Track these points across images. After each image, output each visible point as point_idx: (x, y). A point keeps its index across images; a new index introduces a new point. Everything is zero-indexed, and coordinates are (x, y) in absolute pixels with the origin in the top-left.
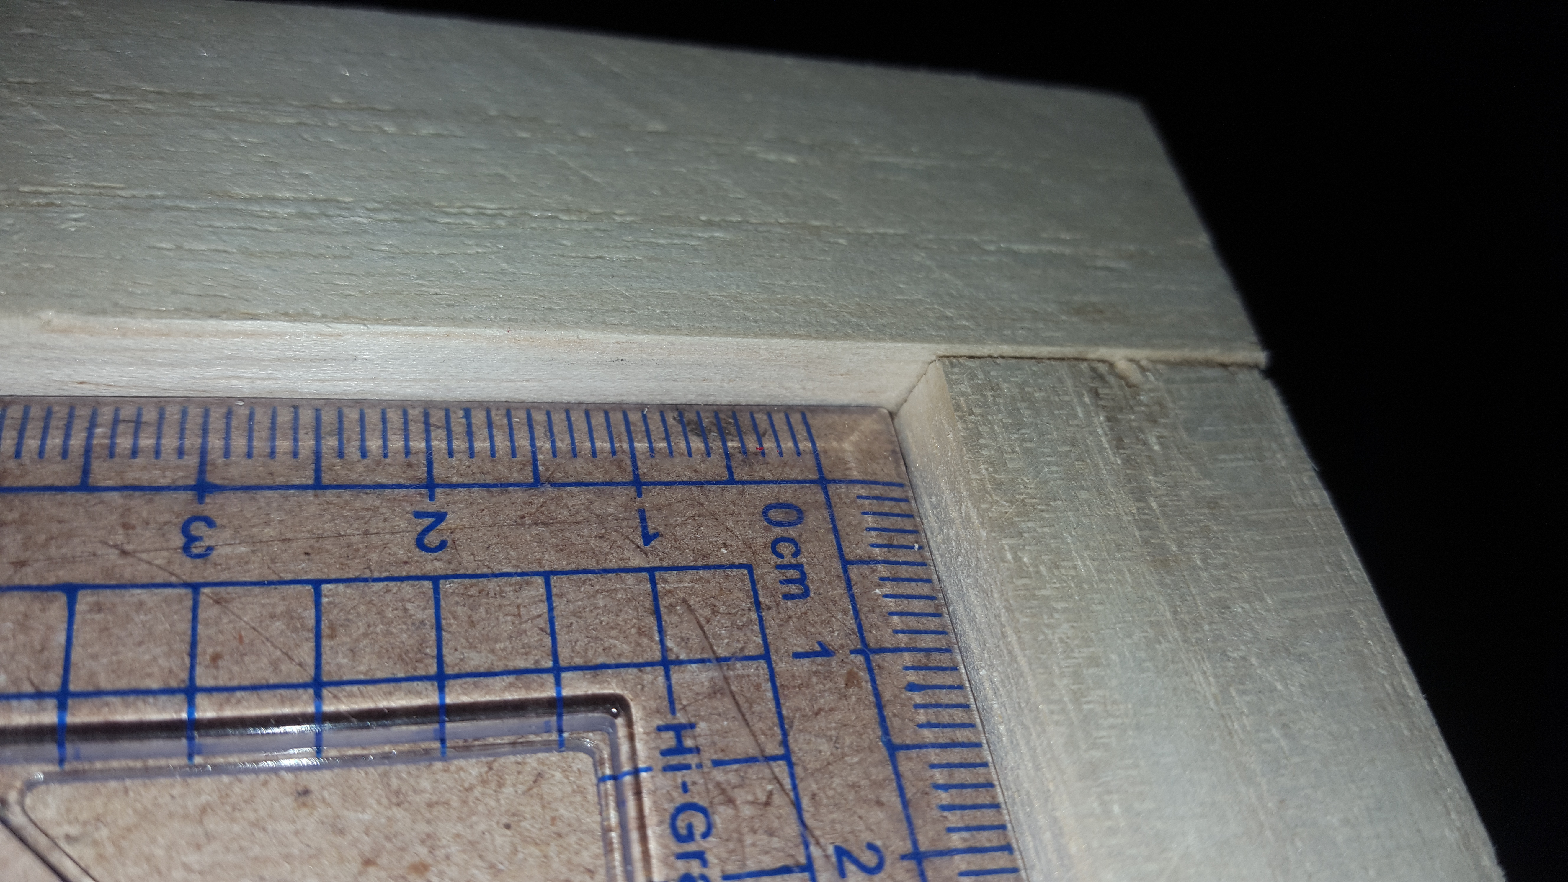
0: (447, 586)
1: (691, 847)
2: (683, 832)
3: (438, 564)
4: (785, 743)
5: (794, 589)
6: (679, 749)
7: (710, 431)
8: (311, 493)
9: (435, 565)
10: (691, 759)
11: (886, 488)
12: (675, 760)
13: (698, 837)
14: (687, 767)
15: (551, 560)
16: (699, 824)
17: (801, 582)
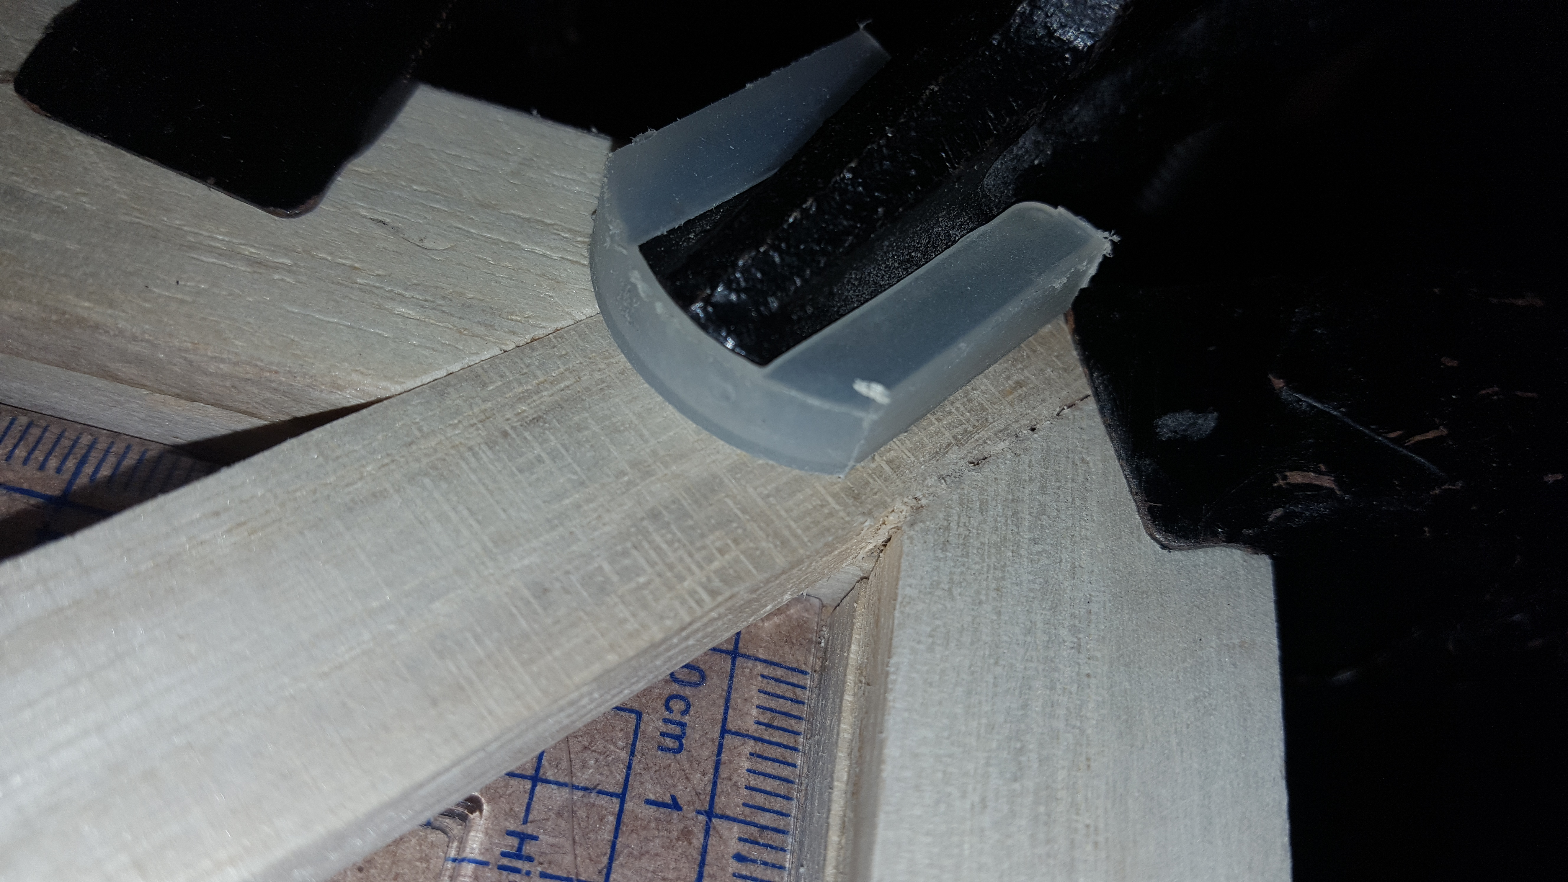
4: (608, 871)
5: (669, 743)
6: (518, 855)
10: (523, 865)
11: (789, 672)
12: (509, 862)
14: (518, 871)
17: (679, 738)
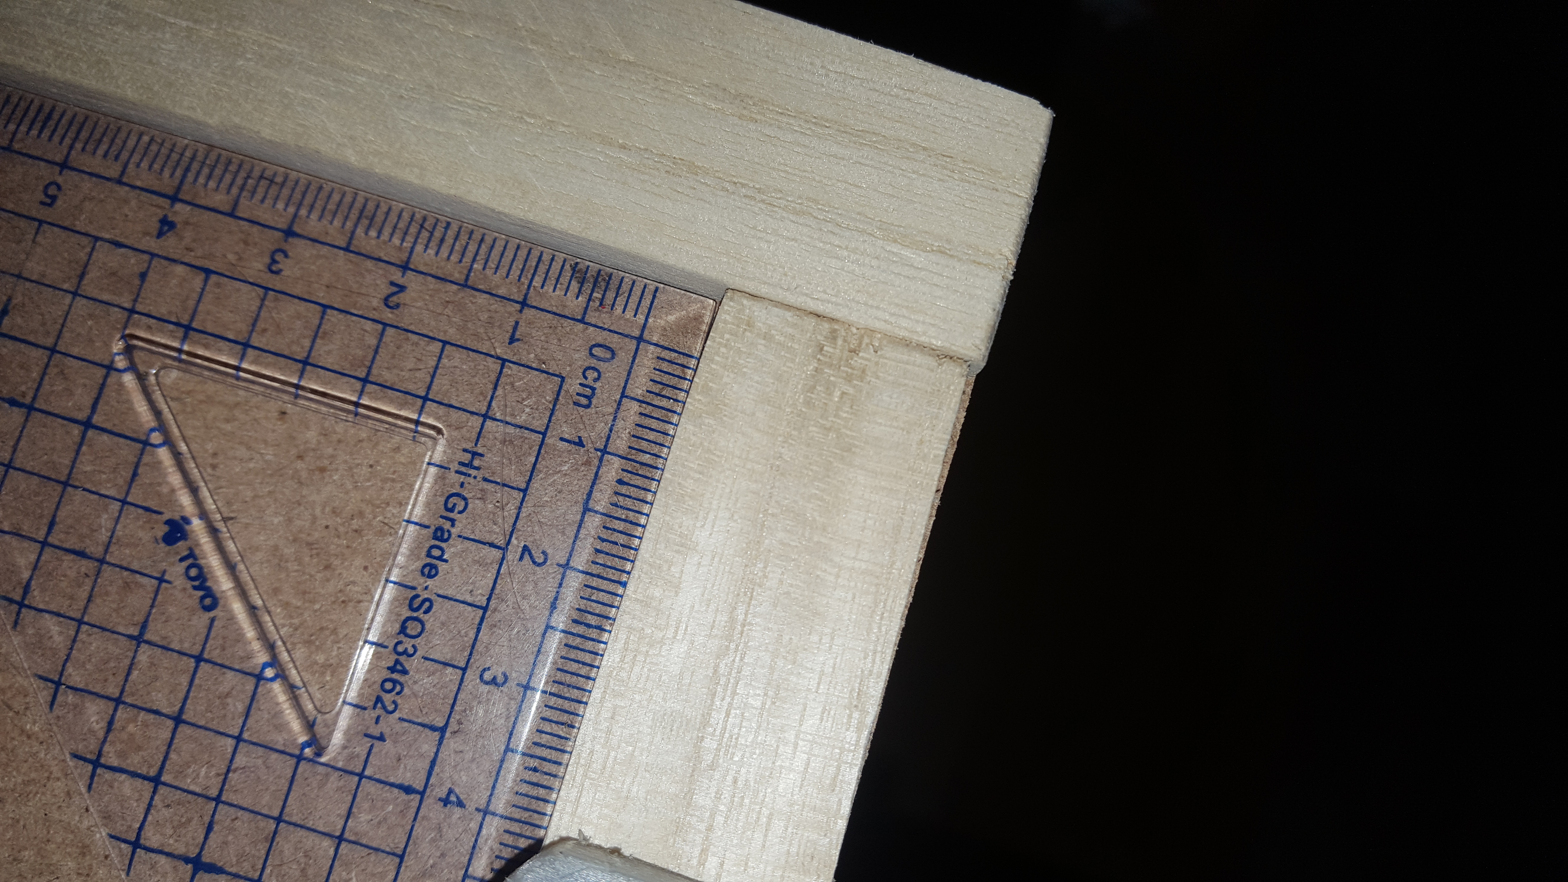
0: (390, 331)
1: (451, 515)
2: (450, 506)
3: (390, 315)
4: (529, 482)
5: (584, 401)
6: (469, 465)
7: (589, 282)
8: (342, 252)
9: (388, 315)
10: (473, 472)
12: (463, 469)
13: (456, 511)
14: (469, 475)
15: (452, 334)
16: (461, 505)
17: (589, 398)
